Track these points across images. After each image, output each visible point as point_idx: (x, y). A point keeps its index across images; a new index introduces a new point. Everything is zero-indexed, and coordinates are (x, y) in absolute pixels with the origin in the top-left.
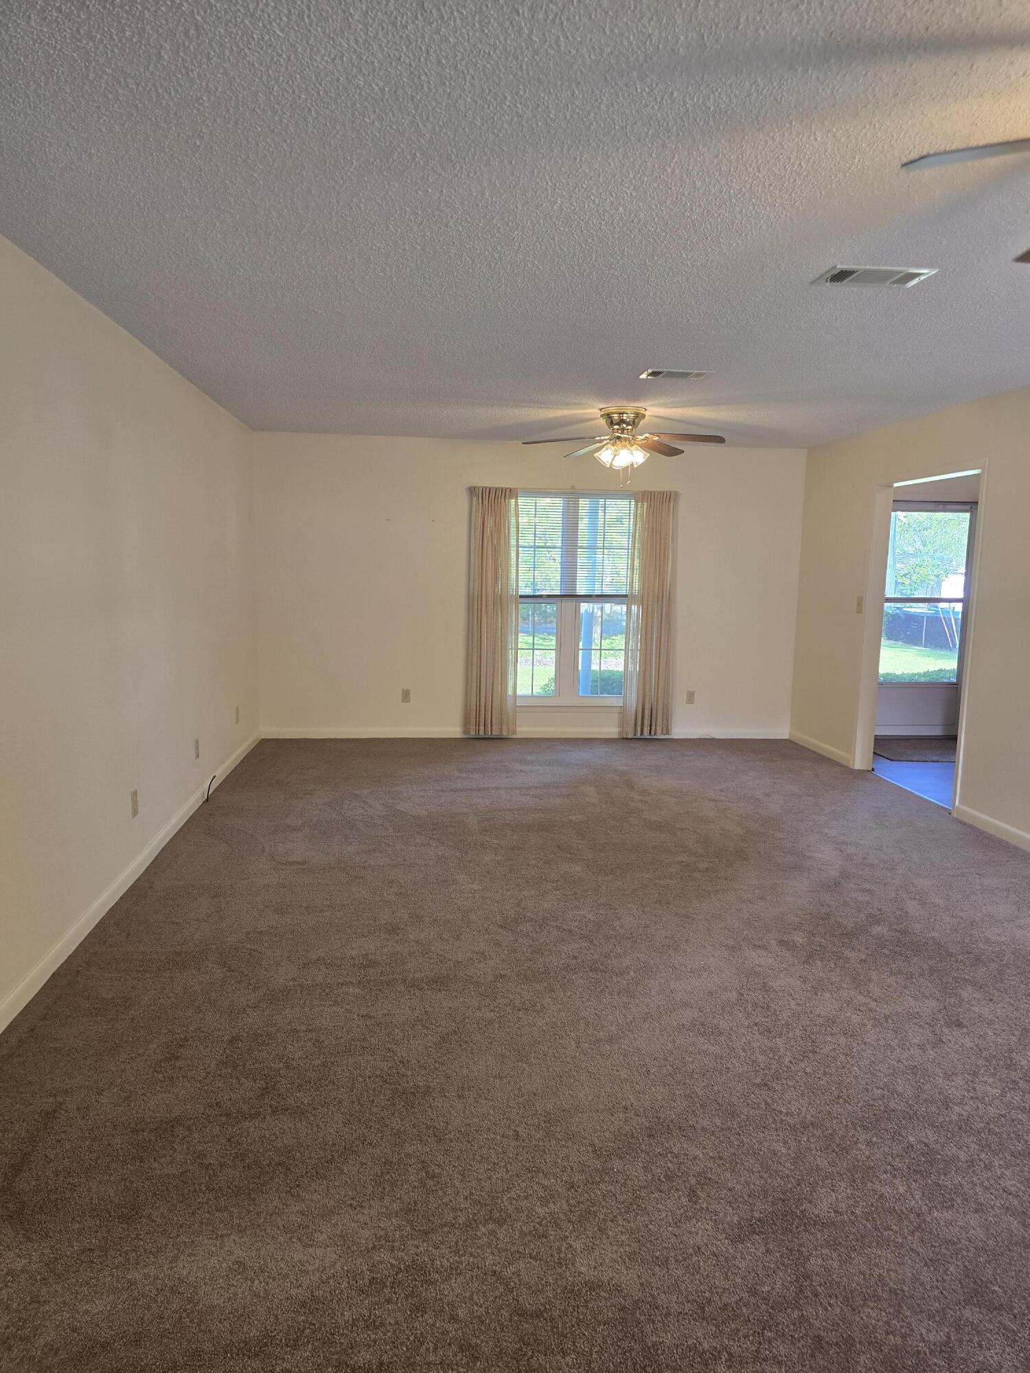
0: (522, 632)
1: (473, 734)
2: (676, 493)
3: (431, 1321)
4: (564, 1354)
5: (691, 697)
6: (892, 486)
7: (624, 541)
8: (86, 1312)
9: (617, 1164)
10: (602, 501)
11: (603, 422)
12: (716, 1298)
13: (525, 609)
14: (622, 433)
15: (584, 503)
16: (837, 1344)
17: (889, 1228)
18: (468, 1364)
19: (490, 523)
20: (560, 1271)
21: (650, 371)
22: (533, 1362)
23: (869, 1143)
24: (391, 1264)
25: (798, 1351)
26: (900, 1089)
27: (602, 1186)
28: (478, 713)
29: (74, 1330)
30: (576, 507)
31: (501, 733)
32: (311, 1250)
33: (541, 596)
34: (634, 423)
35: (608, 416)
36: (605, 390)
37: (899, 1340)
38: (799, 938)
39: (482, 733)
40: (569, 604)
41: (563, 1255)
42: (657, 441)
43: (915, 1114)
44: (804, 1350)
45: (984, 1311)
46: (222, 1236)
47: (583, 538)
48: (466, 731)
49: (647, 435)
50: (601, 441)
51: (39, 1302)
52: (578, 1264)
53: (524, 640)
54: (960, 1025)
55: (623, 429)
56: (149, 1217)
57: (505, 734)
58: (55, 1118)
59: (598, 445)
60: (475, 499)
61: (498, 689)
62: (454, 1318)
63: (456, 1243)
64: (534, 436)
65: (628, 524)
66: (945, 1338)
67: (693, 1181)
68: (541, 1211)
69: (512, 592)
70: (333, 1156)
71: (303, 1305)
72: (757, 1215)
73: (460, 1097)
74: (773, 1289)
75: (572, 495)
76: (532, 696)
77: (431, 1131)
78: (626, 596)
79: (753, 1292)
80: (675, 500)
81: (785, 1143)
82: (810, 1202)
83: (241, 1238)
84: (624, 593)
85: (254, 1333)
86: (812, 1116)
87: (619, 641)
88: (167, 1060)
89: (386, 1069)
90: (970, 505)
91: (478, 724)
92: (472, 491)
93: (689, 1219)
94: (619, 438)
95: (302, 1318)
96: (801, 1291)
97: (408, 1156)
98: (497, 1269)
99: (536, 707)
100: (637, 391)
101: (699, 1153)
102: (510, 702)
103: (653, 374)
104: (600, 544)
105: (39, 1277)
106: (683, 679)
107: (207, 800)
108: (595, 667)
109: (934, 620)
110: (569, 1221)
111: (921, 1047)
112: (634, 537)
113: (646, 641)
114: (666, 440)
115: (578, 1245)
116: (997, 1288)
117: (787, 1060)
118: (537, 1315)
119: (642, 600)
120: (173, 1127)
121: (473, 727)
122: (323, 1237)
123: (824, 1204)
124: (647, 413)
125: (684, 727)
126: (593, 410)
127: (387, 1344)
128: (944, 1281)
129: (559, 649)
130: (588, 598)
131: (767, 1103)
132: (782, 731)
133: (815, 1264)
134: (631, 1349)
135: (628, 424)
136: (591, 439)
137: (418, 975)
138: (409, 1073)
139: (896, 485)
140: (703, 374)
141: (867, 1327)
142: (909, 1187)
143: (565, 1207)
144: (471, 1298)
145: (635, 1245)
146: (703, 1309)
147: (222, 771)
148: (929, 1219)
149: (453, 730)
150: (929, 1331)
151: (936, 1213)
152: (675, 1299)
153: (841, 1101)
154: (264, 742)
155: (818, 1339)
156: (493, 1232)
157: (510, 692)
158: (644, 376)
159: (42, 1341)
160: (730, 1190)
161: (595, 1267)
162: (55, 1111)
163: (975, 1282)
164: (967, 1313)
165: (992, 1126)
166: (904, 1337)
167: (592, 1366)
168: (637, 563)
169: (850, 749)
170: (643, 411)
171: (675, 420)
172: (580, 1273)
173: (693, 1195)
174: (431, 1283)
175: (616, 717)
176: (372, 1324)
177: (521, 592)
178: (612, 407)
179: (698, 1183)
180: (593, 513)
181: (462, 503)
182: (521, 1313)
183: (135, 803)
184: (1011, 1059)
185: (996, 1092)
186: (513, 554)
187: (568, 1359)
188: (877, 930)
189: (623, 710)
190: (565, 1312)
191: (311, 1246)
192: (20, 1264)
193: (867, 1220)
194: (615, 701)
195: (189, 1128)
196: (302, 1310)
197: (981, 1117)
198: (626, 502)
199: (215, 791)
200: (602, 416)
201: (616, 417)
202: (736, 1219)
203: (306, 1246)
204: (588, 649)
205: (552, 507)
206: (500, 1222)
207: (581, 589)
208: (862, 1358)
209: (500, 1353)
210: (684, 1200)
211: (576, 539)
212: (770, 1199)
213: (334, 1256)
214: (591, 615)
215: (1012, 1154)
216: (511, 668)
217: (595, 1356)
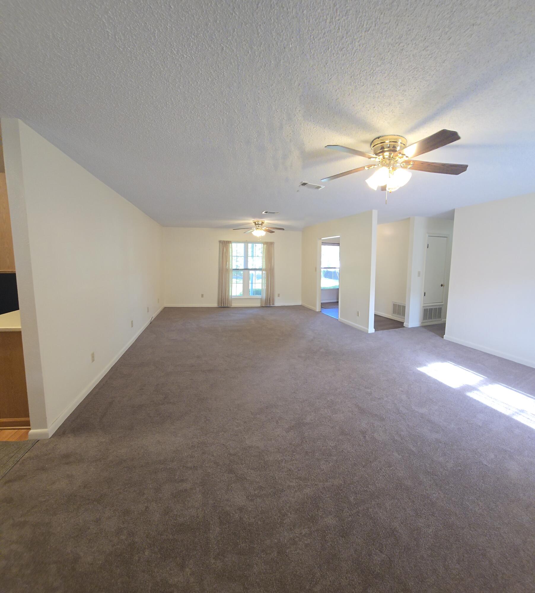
0: (234, 278)
1: (220, 306)
2: (274, 242)
3: (207, 456)
4: (242, 464)
5: (279, 295)
6: (321, 239)
7: (261, 255)
8: (120, 452)
9: (258, 416)
10: (255, 244)
11: (254, 224)
12: (282, 447)
13: (234, 273)
14: (259, 227)
15: (250, 245)
16: (311, 452)
17: (323, 421)
18: (216, 467)
19: (225, 250)
20: (241, 444)
21: (265, 212)
22: (233, 466)
23: (319, 402)
24: (197, 442)
25: (301, 456)
26: (326, 388)
27: (253, 422)
28: (222, 300)
29: (117, 457)
30: (248, 246)
31: (228, 305)
32: (176, 438)
33: (238, 269)
34: (261, 224)
35: (255, 223)
36: (254, 216)
37: (325, 447)
38: (303, 355)
39: (223, 306)
40: (246, 271)
41: (242, 440)
42: (268, 229)
43: (329, 393)
44: (303, 456)
45: (344, 436)
46: (154, 434)
47: (250, 254)
48: (218, 305)
49: (265, 228)
50: (253, 229)
51: (108, 450)
52: (246, 442)
53: (234, 280)
54: (339, 370)
55: (259, 226)
56: (136, 429)
57: (229, 306)
58: (112, 404)
59: (253, 230)
60: (221, 244)
61: (227, 294)
62: (213, 456)
63: (214, 437)
64: (236, 228)
65: (261, 250)
66: (335, 445)
67: (277, 419)
68: (236, 429)
69: (231, 268)
70: (182, 415)
71: (174, 451)
72: (292, 425)
73: (215, 400)
74: (295, 442)
75: (246, 243)
76: (236, 296)
77: (208, 409)
78: (262, 269)
79: (290, 444)
80: (273, 244)
81: (299, 406)
82: (305, 419)
83: (159, 435)
84: (261, 268)
85: (162, 458)
86: (306, 398)
87: (260, 281)
88: (140, 390)
89: (196, 393)
90: (338, 244)
91: (221, 303)
92: (220, 242)
93: (276, 428)
94: (258, 228)
95: (174, 455)
96: (303, 442)
97: (202, 415)
98: (224, 443)
99: (238, 299)
100: (262, 216)
101: (279, 411)
102: (230, 298)
103: (266, 212)
104: (254, 255)
105: (108, 444)
106: (277, 291)
107: (151, 323)
108: (254, 288)
109: (335, 272)
110: (244, 431)
111: (331, 377)
112: (263, 253)
113: (267, 281)
114: (270, 229)
115: (246, 437)
116: (346, 430)
117: (300, 385)
118: (234, 455)
119: (266, 270)
120: (142, 407)
121: (220, 304)
122: (180, 435)
123: (308, 419)
124: (265, 222)
125: (277, 303)
126: (251, 221)
127: (195, 461)
128: (335, 431)
129: (244, 283)
130: (252, 269)
131: (294, 397)
132: (299, 303)
133: (306, 434)
134: (261, 462)
135: (260, 225)
136: (251, 228)
137: (205, 369)
138: (202, 394)
139: (322, 239)
140: (278, 213)
141: (318, 446)
142: (328, 411)
143: (243, 428)
144: (217, 450)
145: (263, 436)
146: (279, 450)
147: (154, 315)
148: (332, 417)
149: (215, 305)
150: (332, 444)
151: (334, 416)
152: (272, 449)
153: (313, 393)
154: (165, 308)
155: (307, 452)
156: (223, 434)
157: (230, 294)
158: (263, 213)
159: (109, 459)
160: (286, 420)
161: (251, 442)
162: (112, 402)
163: (342, 430)
164: (340, 437)
165: (346, 393)
166: (326, 446)
167: (250, 467)
168: (264, 260)
169: (315, 306)
170: (264, 222)
171: (272, 224)
172: (247, 444)
173: (277, 422)
174: (207, 447)
175: (259, 301)
176: (192, 457)
177: (233, 268)
178: (255, 220)
179: (278, 419)
180: (253, 247)
181: (217, 245)
182: (230, 454)
183: (132, 324)
184: (350, 376)
185: (347, 384)
186: (231, 258)
187: (243, 466)
188: (322, 350)
189: (261, 299)
190: (242, 454)
191: (176, 437)
192: (103, 440)
193: (318, 421)
194: (259, 296)
195: (146, 407)
196: (174, 453)
197: (344, 391)
198: (261, 244)
199: (153, 321)
200: (253, 223)
201: (257, 223)
202: (287, 427)
203: (175, 437)
204: (252, 283)
205: (241, 246)
206: (225, 432)
207: (250, 267)
208: (317, 454)
209: (225, 464)
210: (275, 424)
211: (248, 254)
212: (295, 420)
213: (182, 440)
214: (253, 275)
215: (350, 398)
216: (230, 288)
217: (250, 464)
